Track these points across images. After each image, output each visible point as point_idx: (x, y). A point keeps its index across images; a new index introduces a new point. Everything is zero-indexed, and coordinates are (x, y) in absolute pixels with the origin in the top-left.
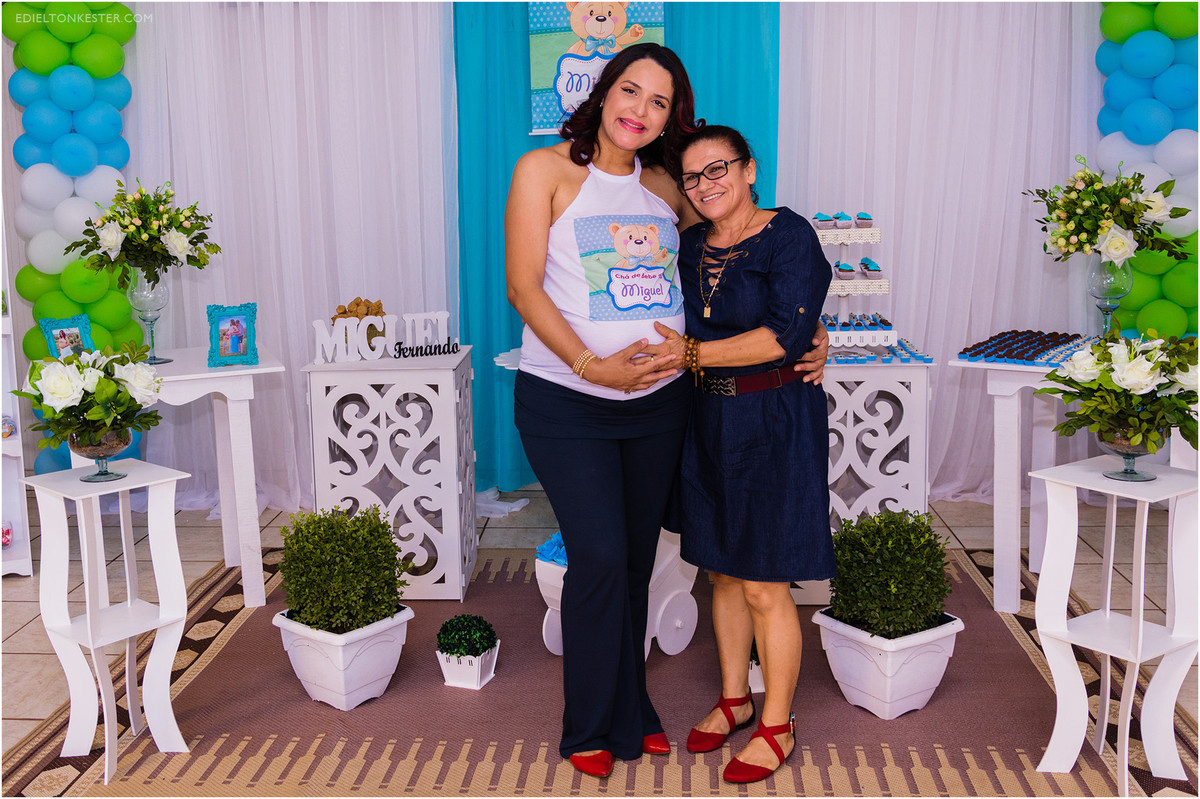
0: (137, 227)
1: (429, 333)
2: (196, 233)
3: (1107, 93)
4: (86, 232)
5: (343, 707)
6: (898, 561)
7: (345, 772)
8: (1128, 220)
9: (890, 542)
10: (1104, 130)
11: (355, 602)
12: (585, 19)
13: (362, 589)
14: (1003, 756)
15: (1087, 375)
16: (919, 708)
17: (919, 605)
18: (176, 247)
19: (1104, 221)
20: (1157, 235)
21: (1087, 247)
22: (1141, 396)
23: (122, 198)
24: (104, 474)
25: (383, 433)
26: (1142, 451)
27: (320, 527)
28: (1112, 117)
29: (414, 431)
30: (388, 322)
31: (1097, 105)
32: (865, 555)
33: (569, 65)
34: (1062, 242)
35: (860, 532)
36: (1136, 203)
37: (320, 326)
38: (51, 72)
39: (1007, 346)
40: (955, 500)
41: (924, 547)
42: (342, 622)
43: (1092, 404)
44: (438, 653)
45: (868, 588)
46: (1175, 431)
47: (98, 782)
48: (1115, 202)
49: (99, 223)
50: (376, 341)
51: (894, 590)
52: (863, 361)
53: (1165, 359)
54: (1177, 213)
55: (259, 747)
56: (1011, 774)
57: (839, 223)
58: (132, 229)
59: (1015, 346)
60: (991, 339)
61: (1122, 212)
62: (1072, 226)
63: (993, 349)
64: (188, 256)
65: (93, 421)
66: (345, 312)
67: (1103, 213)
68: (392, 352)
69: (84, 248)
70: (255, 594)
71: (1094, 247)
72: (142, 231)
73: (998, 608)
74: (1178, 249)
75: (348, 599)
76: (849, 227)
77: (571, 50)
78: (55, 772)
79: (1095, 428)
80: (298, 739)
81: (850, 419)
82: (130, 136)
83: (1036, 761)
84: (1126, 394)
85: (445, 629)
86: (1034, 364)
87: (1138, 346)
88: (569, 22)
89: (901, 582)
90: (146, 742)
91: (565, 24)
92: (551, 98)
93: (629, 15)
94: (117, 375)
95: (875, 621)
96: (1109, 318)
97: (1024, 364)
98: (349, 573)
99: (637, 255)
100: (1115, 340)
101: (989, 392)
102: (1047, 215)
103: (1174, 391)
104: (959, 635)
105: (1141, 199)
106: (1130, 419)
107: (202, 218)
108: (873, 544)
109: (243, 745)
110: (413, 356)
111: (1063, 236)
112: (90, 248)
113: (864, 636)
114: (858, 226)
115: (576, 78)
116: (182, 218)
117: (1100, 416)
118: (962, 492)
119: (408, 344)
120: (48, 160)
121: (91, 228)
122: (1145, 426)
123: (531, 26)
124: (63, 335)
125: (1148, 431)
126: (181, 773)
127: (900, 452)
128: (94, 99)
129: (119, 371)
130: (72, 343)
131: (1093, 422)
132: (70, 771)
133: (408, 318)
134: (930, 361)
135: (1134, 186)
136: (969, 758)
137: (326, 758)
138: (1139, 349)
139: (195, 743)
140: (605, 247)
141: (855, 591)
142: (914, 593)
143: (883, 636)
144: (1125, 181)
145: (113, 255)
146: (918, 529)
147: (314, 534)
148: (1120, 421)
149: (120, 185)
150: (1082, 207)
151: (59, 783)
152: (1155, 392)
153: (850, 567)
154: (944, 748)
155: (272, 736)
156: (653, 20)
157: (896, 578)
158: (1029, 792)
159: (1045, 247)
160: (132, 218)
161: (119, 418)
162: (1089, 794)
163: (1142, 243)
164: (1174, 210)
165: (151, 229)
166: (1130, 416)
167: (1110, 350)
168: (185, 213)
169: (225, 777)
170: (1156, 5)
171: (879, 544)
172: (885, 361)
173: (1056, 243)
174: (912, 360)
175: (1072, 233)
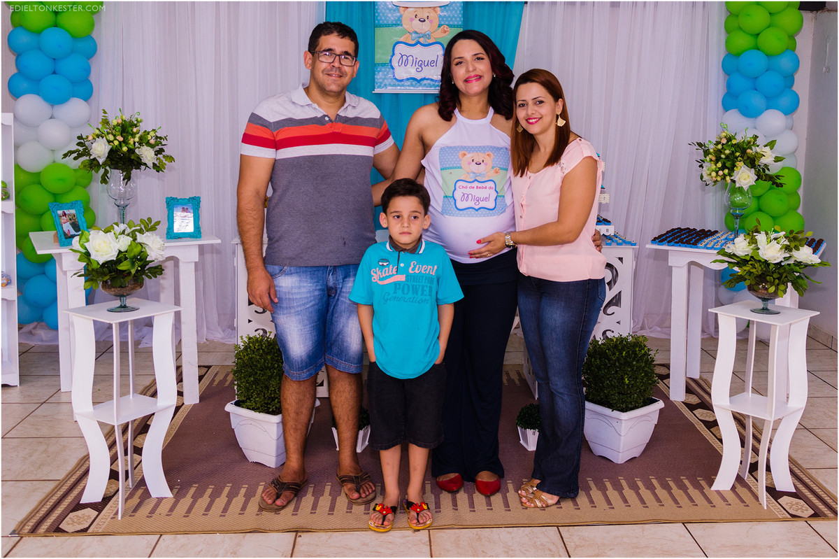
0: (119, 142)
2: (157, 148)
3: (729, 86)
4: (78, 144)
5: (272, 465)
6: (630, 365)
8: (752, 162)
9: (624, 353)
10: (726, 108)
12: (412, 20)
14: (690, 482)
15: (743, 252)
16: (637, 456)
17: (640, 391)
18: (146, 157)
19: (738, 163)
20: (767, 172)
21: (728, 178)
22: (775, 264)
23: (106, 122)
24: (124, 308)
26: (775, 295)
28: (731, 100)
31: (722, 91)
32: (609, 361)
33: (401, 49)
34: (714, 174)
36: (757, 152)
38: (43, 30)
39: (678, 237)
41: (644, 355)
43: (747, 268)
45: (611, 381)
46: (789, 284)
47: (113, 518)
48: (744, 152)
49: (90, 138)
51: (627, 382)
53: (787, 243)
54: (777, 159)
55: (221, 492)
56: (697, 492)
59: (683, 237)
60: (668, 232)
61: (748, 158)
62: (719, 165)
63: (671, 238)
64: (153, 163)
65: (121, 271)
67: (737, 158)
69: (75, 155)
70: (192, 395)
71: (732, 178)
73: (672, 398)
74: (778, 181)
77: (402, 40)
78: (80, 513)
79: (747, 283)
80: (247, 486)
83: (711, 483)
86: (697, 248)
87: (773, 235)
89: (630, 377)
90: (140, 492)
91: (399, 22)
92: (388, 69)
94: (140, 241)
95: (615, 401)
96: (738, 221)
97: (691, 247)
100: (758, 232)
101: (669, 264)
102: (703, 158)
103: (791, 262)
104: (661, 410)
105: (758, 150)
106: (768, 278)
107: (161, 138)
108: (614, 354)
109: (209, 491)
111: (714, 171)
112: (80, 155)
113: (607, 411)
115: (405, 58)
116: (149, 137)
117: (750, 276)
120: (37, 93)
121: (82, 141)
122: (777, 281)
123: (376, 22)
124: (65, 214)
125: (778, 284)
126: (172, 510)
127: (615, 301)
128: (72, 52)
129: (141, 238)
130: (71, 220)
131: (746, 279)
132: (92, 513)
134: (635, 244)
135: (754, 142)
136: (671, 483)
138: (772, 238)
140: (455, 165)
141: (603, 383)
142: (638, 384)
143: (619, 410)
144: (749, 139)
145: (101, 161)
146: (638, 345)
148: (762, 278)
149: (105, 112)
150: (725, 154)
151: (85, 520)
152: (782, 261)
153: (599, 368)
154: (656, 479)
155: (228, 485)
156: (456, 23)
157: (628, 375)
158: (709, 501)
159: (702, 177)
160: (114, 136)
161: (139, 268)
162: (743, 501)
163: (759, 177)
164: (776, 157)
165: (130, 144)
166: (768, 275)
167: (756, 237)
168: (150, 134)
169: (203, 512)
170: (758, 35)
171: (617, 354)
172: (607, 244)
173: (710, 175)
174: (624, 244)
175: (720, 169)
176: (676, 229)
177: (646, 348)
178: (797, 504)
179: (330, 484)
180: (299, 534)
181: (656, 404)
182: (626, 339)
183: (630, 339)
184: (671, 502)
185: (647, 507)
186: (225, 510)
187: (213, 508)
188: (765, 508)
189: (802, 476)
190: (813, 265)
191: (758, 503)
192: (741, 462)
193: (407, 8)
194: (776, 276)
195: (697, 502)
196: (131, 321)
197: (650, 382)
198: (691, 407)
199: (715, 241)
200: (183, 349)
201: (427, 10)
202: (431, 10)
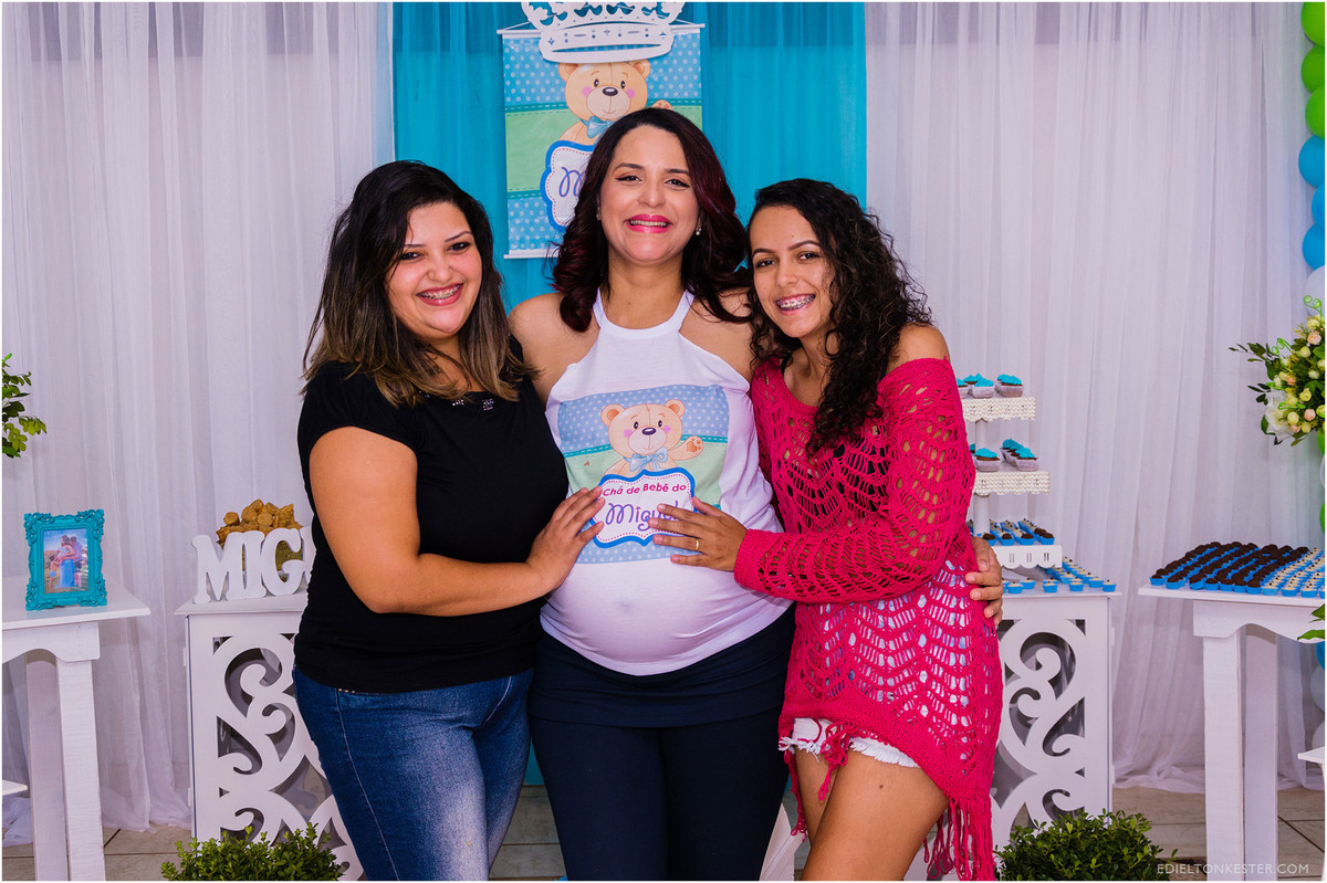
3: (1318, 211)
9: (1094, 861)
10: (1313, 262)
12: (587, 92)
27: (226, 862)
33: (564, 158)
34: (1294, 417)
35: (1045, 846)
37: (205, 544)
39: (1213, 566)
50: (291, 567)
52: (1019, 591)
57: (976, 389)
59: (1225, 565)
60: (1189, 555)
62: (1306, 395)
63: (1197, 570)
66: (237, 523)
76: (989, 396)
77: (567, 136)
86: (1260, 593)
88: (563, 95)
91: (558, 99)
92: (536, 204)
93: (652, 87)
97: (1245, 592)
101: (1196, 633)
102: (1266, 381)
107: (15, 379)
108: (1069, 864)
111: (1295, 410)
114: (1002, 394)
115: (574, 176)
118: (1129, 774)
123: (508, 99)
127: (1072, 722)
134: (1111, 588)
156: (686, 94)
159: (1264, 425)
171: (1077, 863)
172: (1047, 590)
173: (1286, 418)
174: (1086, 588)
175: (1308, 405)
176: (1208, 546)
177: (1147, 850)
182: (1097, 824)
183: (1108, 823)
193: (576, 65)
199: (1303, 574)
200: (72, 861)
201: (620, 68)
202: (630, 68)
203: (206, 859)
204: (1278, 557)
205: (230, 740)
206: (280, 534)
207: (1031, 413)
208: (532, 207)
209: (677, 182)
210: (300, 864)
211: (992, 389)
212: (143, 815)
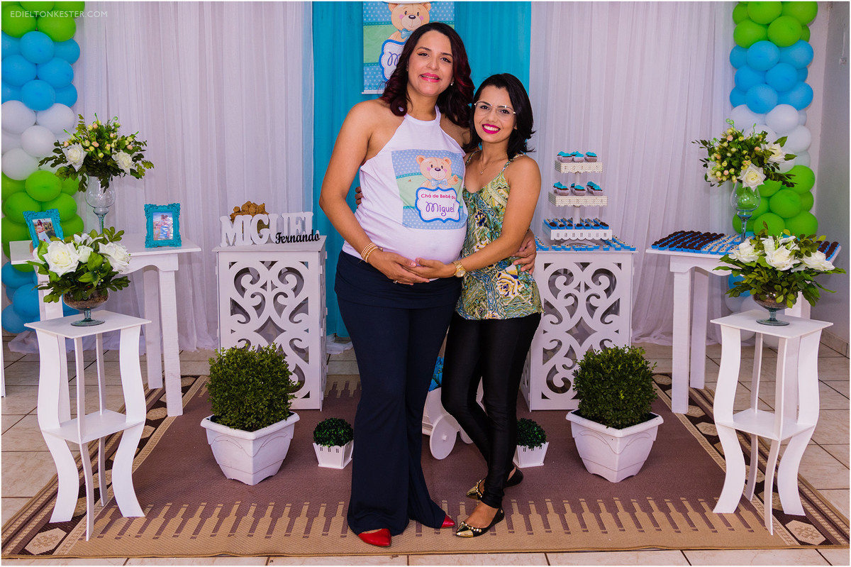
0: (95, 148)
1: (299, 227)
2: (136, 154)
3: (737, 80)
4: (55, 151)
5: (250, 483)
6: (625, 378)
7: (259, 527)
8: (760, 161)
9: (620, 366)
10: (734, 103)
11: (262, 410)
12: (401, 17)
13: (267, 400)
14: (691, 503)
15: (748, 258)
16: (634, 474)
17: (637, 406)
18: (123, 163)
19: (745, 161)
20: (777, 171)
21: (734, 178)
22: (783, 271)
23: (82, 127)
24: (88, 321)
25: (269, 295)
26: (784, 305)
28: (739, 95)
29: (291, 294)
30: (271, 218)
31: (730, 86)
32: (603, 375)
33: (390, 47)
34: (719, 174)
36: (766, 150)
37: (226, 220)
38: (23, 35)
39: (681, 241)
40: (638, 342)
41: (642, 368)
42: (252, 424)
43: (752, 276)
44: (315, 444)
45: (605, 396)
46: (800, 293)
47: (81, 539)
48: (751, 149)
49: (66, 144)
50: (264, 231)
51: (623, 397)
52: (591, 249)
53: (797, 248)
54: (788, 157)
55: (195, 511)
56: (698, 514)
57: (576, 158)
58: (92, 149)
59: (686, 241)
60: (670, 236)
61: (756, 156)
62: (725, 164)
63: (673, 242)
64: (131, 169)
65: (82, 283)
66: (239, 211)
67: (744, 156)
68: (274, 239)
69: (53, 162)
70: (175, 407)
71: (738, 178)
72: (99, 151)
73: (674, 410)
74: (789, 181)
75: (257, 408)
76: (581, 162)
77: (392, 37)
78: (48, 533)
79: (753, 292)
80: (222, 505)
81: (582, 287)
82: (77, 83)
83: (713, 505)
84: (774, 270)
85: (319, 428)
86: (700, 252)
87: (781, 240)
89: (626, 392)
90: (112, 510)
92: (377, 69)
94: (101, 251)
95: (609, 418)
96: (745, 223)
97: (694, 252)
98: (259, 389)
99: (437, 179)
100: (765, 236)
101: (671, 270)
102: (707, 157)
103: (802, 269)
104: (660, 426)
105: (767, 147)
106: (776, 286)
107: (140, 143)
108: (608, 367)
109: (183, 510)
110: (288, 242)
111: (719, 171)
112: (57, 163)
113: (601, 428)
114: (587, 160)
115: (394, 57)
116: (127, 143)
117: (756, 284)
118: (642, 336)
119: (285, 234)
120: (20, 99)
121: (59, 147)
122: (785, 290)
123: (365, 20)
124: (40, 223)
125: (787, 294)
126: (142, 531)
127: (614, 309)
128: (54, 56)
129: (103, 248)
130: (46, 229)
131: (751, 288)
132: (59, 533)
133: (285, 216)
134: (634, 249)
135: (762, 139)
136: (670, 505)
137: (244, 518)
138: (781, 243)
139: (148, 510)
140: (413, 171)
141: (597, 398)
142: (634, 399)
143: (614, 427)
144: (757, 136)
145: (77, 168)
146: (635, 357)
147: (233, 363)
148: (769, 287)
149: (81, 117)
150: (731, 152)
151: (52, 541)
152: (791, 269)
153: (593, 383)
154: (654, 500)
155: (202, 504)
156: (447, 19)
157: (624, 390)
158: (711, 526)
159: (706, 177)
160: (91, 142)
161: (102, 281)
162: (747, 526)
163: (768, 176)
164: (787, 155)
165: (106, 150)
166: (776, 284)
167: (763, 242)
168: (128, 139)
169: (173, 533)
170: (768, 25)
171: (612, 367)
172: (605, 249)
173: (715, 174)
174: (622, 249)
175: (725, 168)
176: (679, 232)
177: (643, 361)
178: (807, 529)
179: (308, 503)
180: (271, 558)
181: (655, 419)
182: (622, 351)
183: (627, 351)
184: (669, 526)
185: (643, 531)
186: (197, 531)
187: (185, 529)
188: (772, 534)
189: (813, 498)
190: (826, 273)
191: (763, 528)
192: (746, 482)
193: (396, 4)
194: (784, 284)
195: (697, 527)
196: (99, 334)
197: (648, 397)
198: (695, 421)
199: (720, 245)
200: (165, 361)
201: (417, 6)
202: (421, 6)
203: (228, 356)
204: (711, 237)
205: (236, 308)
206: (259, 217)
207: (600, 169)
208: (375, 70)
209: (445, 59)
210: (270, 360)
211: (583, 158)
212: (194, 344)
